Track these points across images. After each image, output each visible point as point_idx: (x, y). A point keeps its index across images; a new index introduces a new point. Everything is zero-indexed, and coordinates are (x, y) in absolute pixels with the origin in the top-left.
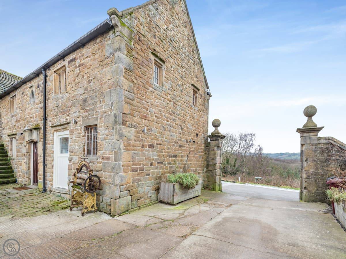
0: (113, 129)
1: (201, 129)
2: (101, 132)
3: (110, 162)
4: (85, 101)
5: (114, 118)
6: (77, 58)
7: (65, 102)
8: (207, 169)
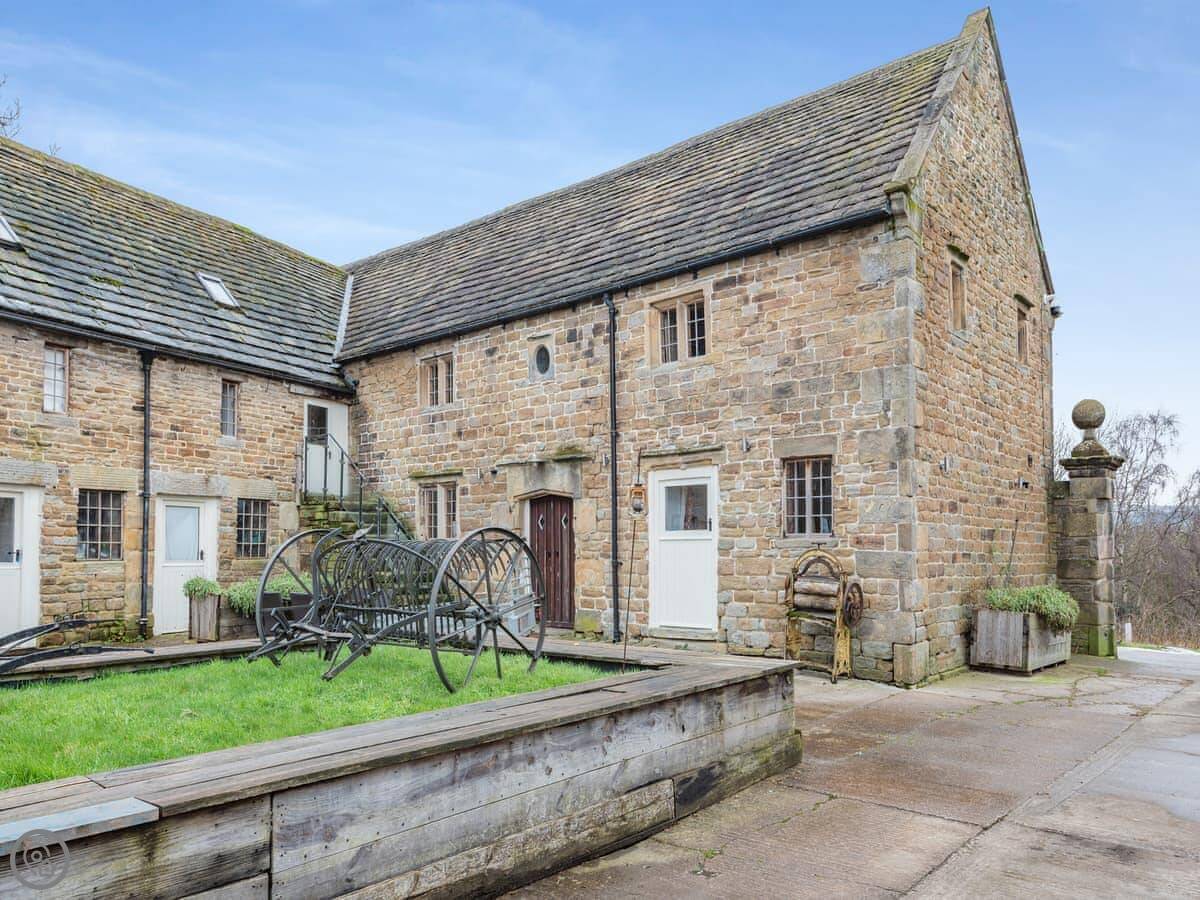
0: (893, 466)
1: (1038, 436)
2: (846, 475)
3: (885, 550)
4: (784, 391)
5: (894, 441)
6: (748, 277)
7: (701, 390)
8: (1059, 577)
